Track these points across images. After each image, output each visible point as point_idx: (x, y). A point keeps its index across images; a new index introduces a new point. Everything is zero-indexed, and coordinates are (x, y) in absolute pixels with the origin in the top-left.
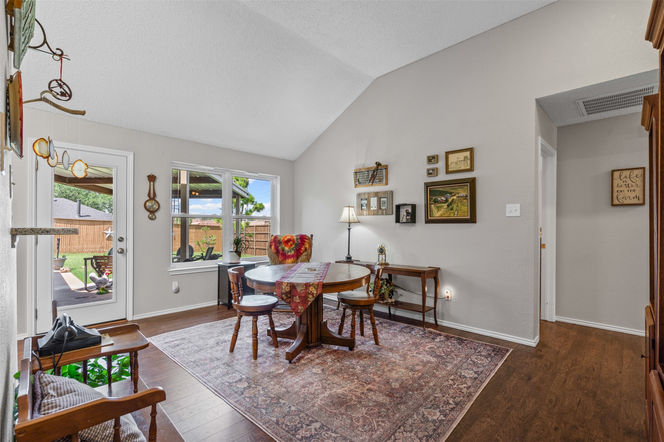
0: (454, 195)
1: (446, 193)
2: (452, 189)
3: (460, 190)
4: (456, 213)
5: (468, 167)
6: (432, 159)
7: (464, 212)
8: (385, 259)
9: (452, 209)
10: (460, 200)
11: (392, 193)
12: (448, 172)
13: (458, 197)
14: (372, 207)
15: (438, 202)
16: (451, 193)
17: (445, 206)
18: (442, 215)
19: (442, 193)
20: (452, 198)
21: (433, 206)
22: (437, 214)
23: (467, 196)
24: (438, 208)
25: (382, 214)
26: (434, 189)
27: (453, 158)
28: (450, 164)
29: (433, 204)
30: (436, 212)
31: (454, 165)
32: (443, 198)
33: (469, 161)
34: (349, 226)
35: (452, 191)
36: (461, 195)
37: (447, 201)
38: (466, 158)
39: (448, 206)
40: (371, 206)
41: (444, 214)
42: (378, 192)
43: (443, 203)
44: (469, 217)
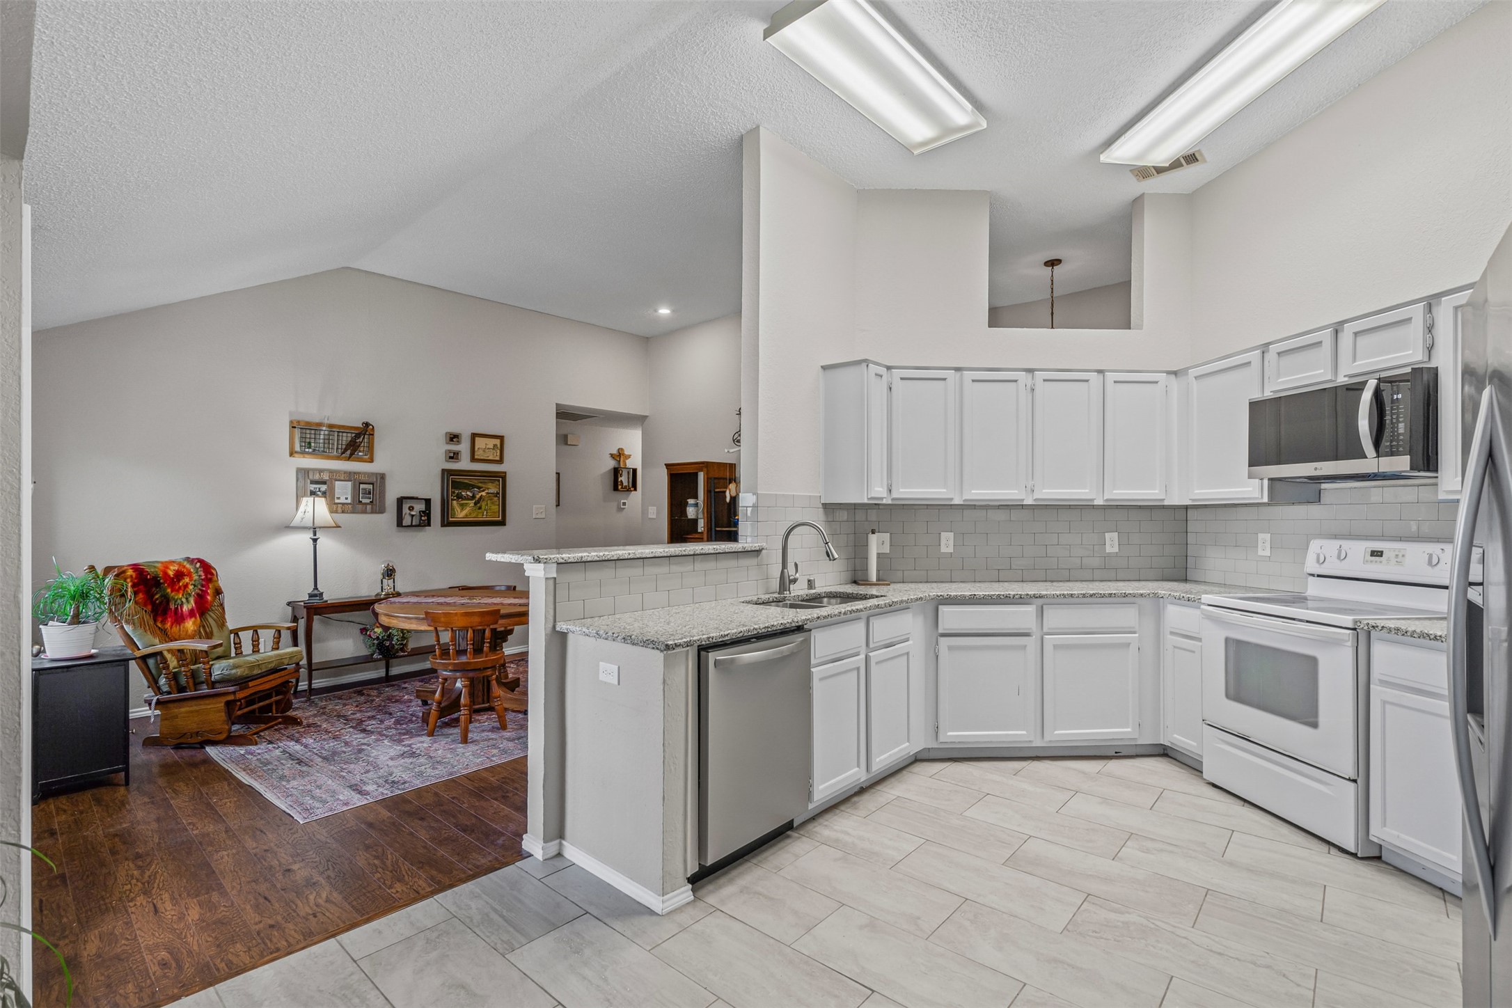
0: (483, 491)
1: (474, 486)
2: (481, 483)
3: (490, 485)
4: (485, 513)
5: (498, 458)
6: (454, 438)
7: (494, 512)
8: (394, 586)
9: (480, 508)
10: (490, 496)
11: (382, 477)
12: (473, 459)
13: (488, 493)
14: (339, 498)
15: (462, 498)
16: (479, 488)
17: (472, 503)
18: (467, 515)
19: (468, 487)
20: (480, 494)
21: (455, 502)
22: (460, 514)
23: (499, 494)
24: (463, 506)
25: (364, 512)
26: (458, 480)
27: (480, 442)
28: (476, 449)
29: (455, 500)
30: (459, 510)
31: (481, 452)
32: (468, 493)
33: (498, 451)
34: (315, 535)
35: (480, 485)
36: (490, 491)
37: (473, 497)
38: (495, 446)
39: (475, 504)
40: (336, 496)
41: (470, 514)
42: (355, 473)
43: (468, 499)
44: (500, 518)
